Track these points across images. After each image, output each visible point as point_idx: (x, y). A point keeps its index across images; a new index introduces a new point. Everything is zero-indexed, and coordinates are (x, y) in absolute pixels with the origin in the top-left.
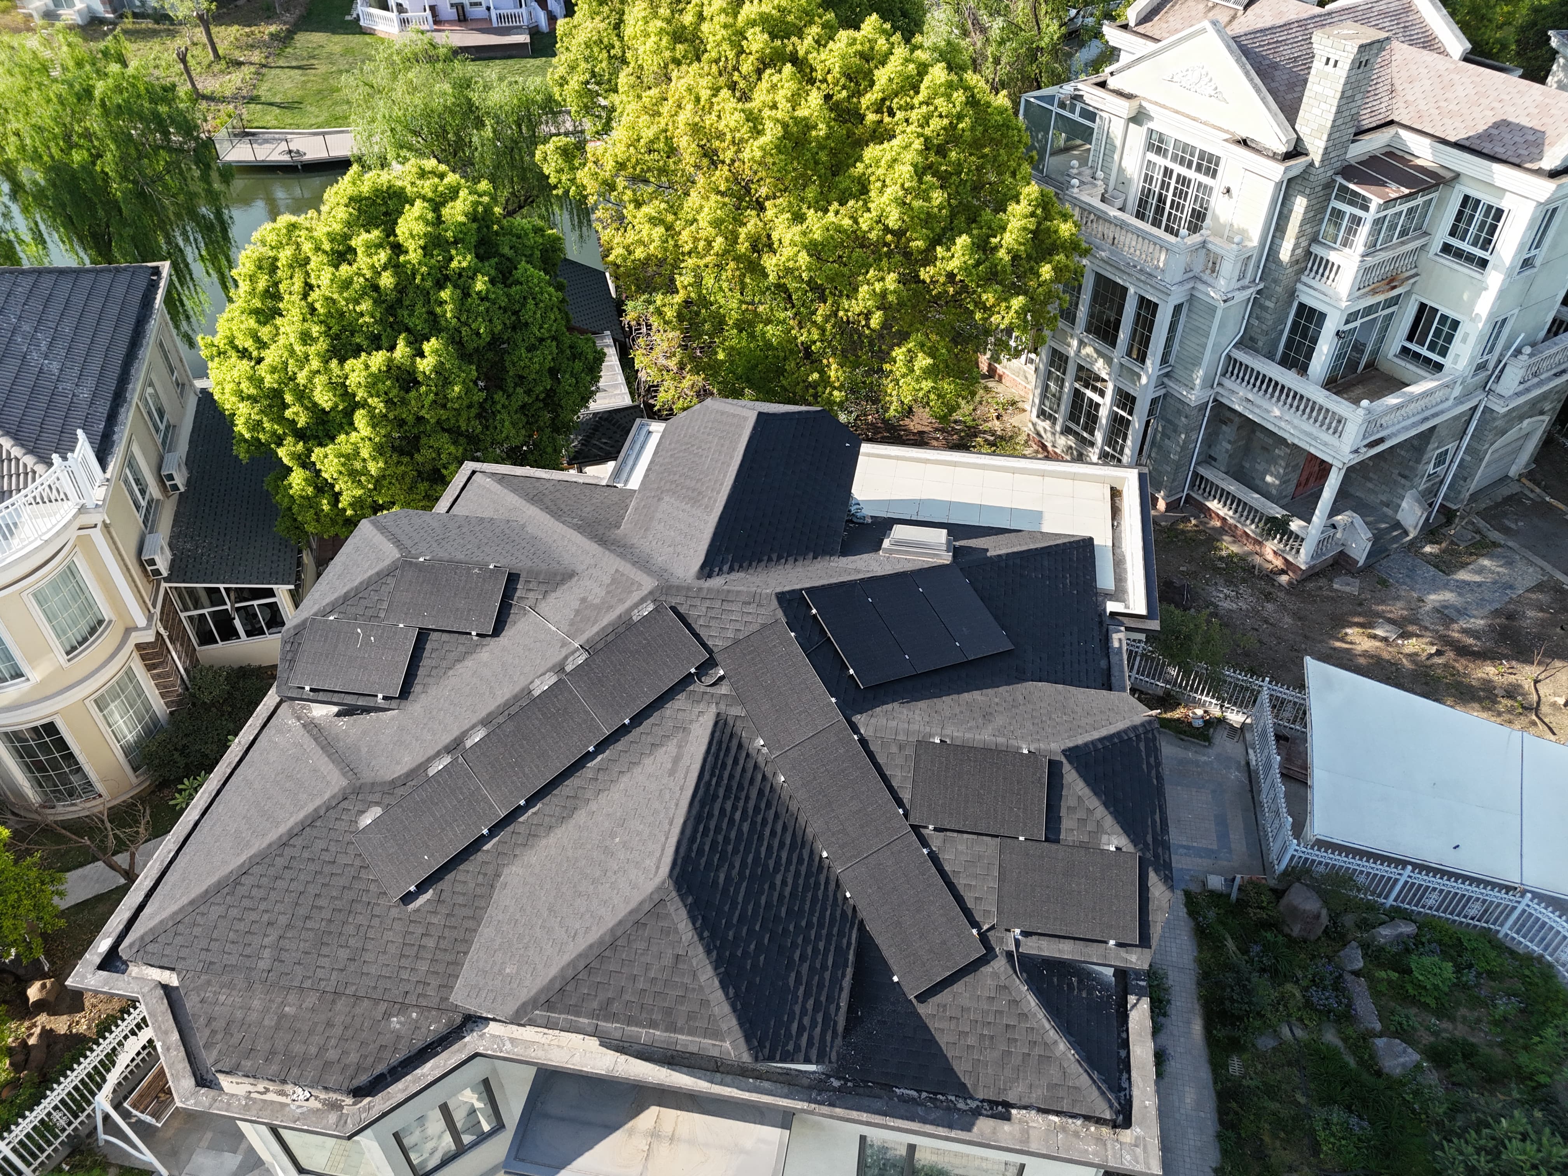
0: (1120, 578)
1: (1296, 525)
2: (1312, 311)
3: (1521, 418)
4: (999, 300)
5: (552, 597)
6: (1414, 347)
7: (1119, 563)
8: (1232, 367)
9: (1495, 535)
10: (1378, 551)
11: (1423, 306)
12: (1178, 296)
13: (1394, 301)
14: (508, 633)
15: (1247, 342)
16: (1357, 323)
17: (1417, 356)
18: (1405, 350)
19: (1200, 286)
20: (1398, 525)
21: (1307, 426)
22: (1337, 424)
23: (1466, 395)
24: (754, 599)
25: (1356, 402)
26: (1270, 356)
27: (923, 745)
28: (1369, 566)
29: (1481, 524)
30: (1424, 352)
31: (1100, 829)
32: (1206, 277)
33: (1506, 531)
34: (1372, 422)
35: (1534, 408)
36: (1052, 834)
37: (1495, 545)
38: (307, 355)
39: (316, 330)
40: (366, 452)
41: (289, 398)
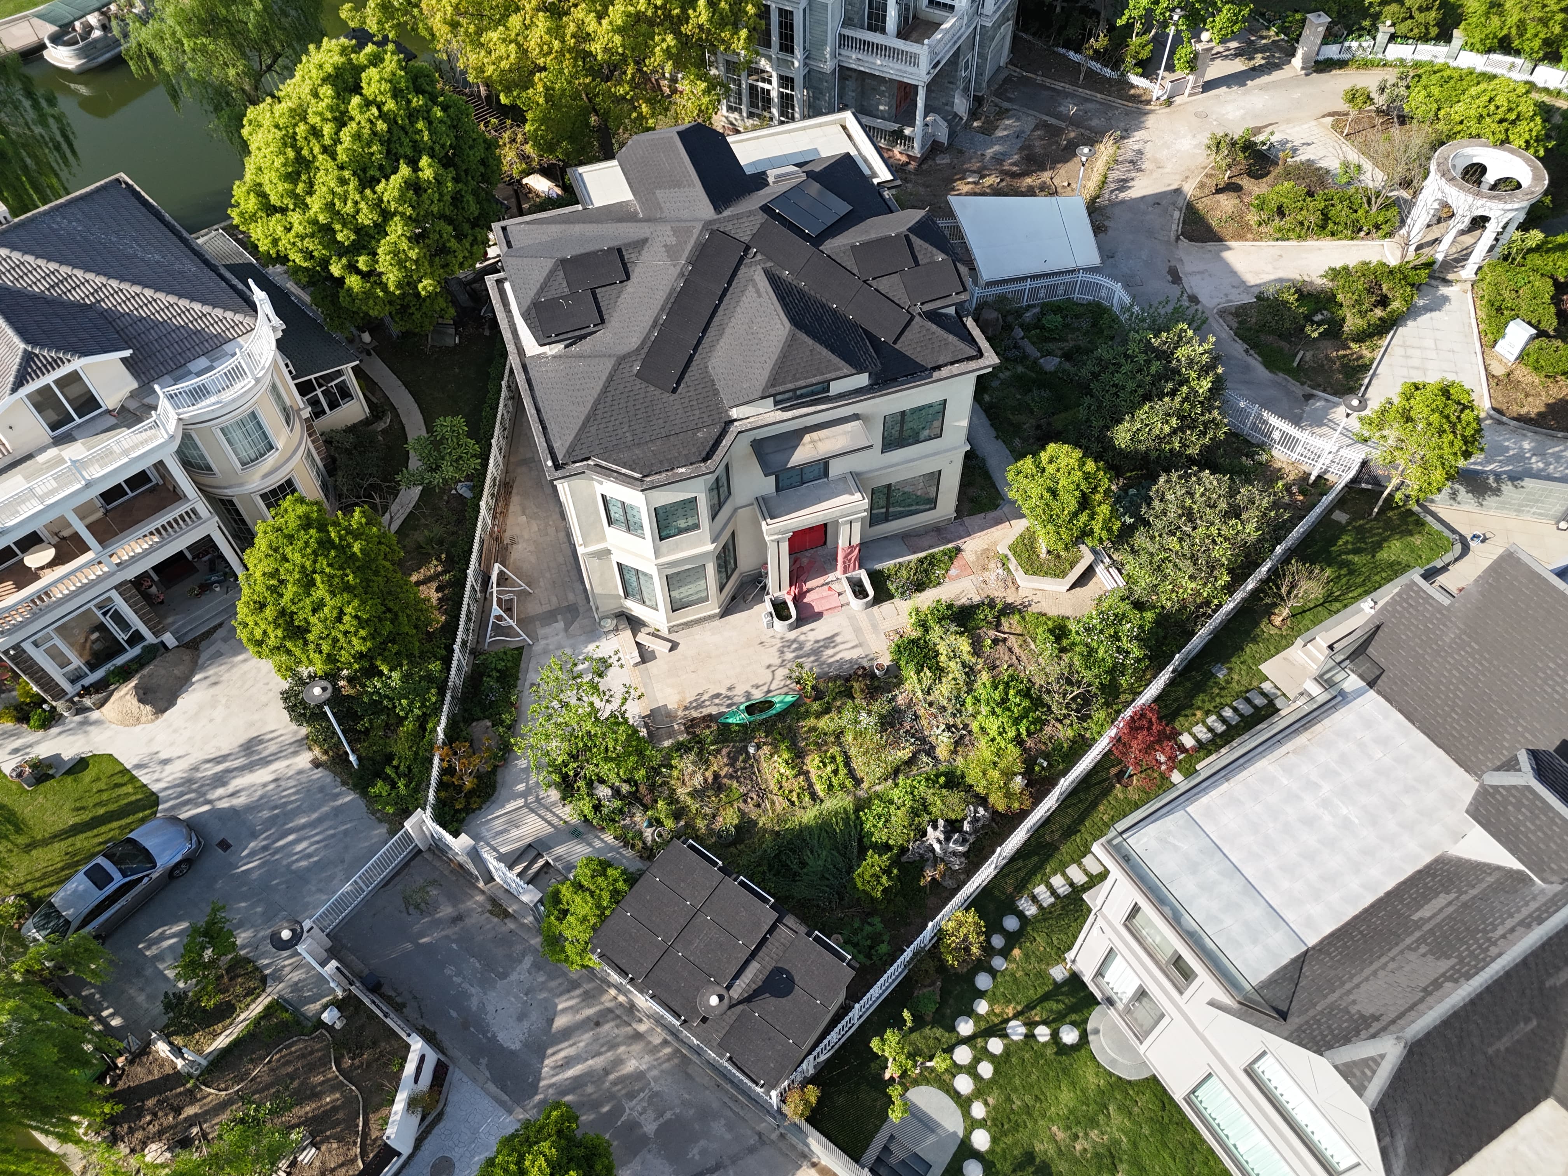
0: (871, 168)
1: (907, 131)
3: (1000, 27)
4: (732, 36)
5: (644, 253)
7: (866, 161)
8: (844, 41)
9: (1006, 105)
10: (952, 135)
14: (634, 277)
15: (848, 22)
17: (938, 3)
18: (931, 2)
20: (956, 115)
21: (898, 66)
22: (913, 60)
23: (970, 21)
24: (751, 213)
25: (919, 41)
26: (863, 27)
27: (853, 247)
28: (950, 144)
29: (997, 100)
31: (933, 255)
33: (1009, 100)
34: (933, 52)
35: (1004, 18)
36: (917, 263)
37: (1007, 110)
38: (346, 192)
39: (346, 174)
40: (404, 245)
41: (338, 227)
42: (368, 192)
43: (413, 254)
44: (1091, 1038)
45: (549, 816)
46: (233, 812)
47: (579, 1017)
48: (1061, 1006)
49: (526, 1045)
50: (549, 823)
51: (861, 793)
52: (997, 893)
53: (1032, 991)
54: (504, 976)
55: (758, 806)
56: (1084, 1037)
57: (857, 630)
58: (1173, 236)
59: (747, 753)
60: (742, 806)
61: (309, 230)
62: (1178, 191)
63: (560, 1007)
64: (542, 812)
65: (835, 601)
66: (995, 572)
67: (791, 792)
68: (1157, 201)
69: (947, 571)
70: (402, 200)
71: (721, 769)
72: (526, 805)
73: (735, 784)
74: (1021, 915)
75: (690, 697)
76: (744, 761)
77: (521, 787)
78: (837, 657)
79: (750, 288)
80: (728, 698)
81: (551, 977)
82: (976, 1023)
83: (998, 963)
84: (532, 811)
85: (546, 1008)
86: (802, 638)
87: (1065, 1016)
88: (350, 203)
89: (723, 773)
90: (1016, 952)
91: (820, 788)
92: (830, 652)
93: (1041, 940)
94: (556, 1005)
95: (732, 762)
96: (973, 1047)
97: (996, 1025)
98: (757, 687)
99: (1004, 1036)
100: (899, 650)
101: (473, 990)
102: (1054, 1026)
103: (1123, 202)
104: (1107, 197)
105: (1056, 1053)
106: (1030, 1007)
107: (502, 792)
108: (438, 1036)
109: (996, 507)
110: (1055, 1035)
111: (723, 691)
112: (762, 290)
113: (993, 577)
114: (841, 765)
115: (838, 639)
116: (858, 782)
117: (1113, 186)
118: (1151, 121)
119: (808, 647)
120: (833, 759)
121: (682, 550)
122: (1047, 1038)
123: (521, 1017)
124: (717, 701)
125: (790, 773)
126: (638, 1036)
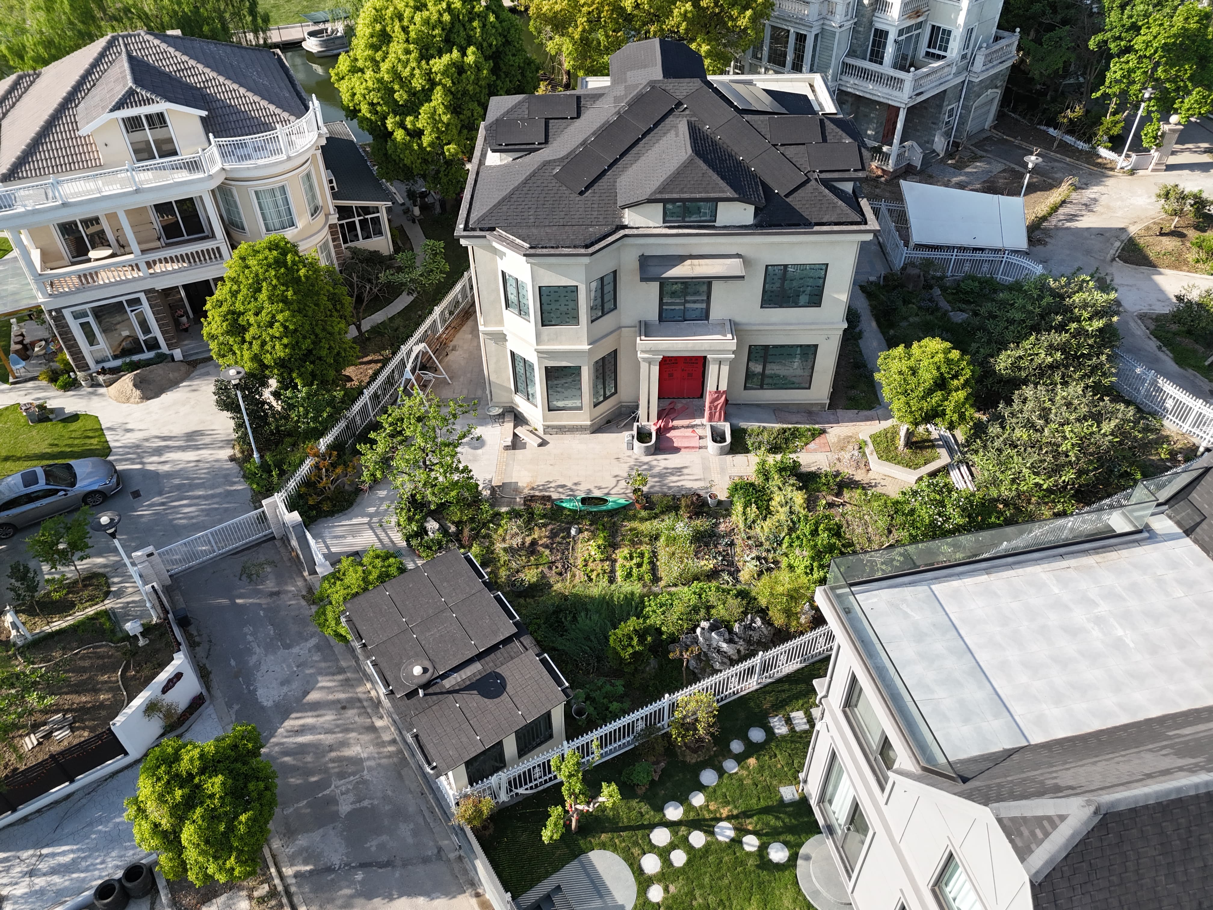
1: (885, 149)
2: (882, 31)
3: (988, 88)
5: (597, 102)
6: (931, 50)
8: (846, 68)
9: (981, 153)
10: (925, 161)
11: (933, 26)
12: (815, 30)
13: (919, 25)
14: (583, 117)
15: (852, 53)
16: (903, 37)
17: (933, 54)
18: (928, 53)
19: (827, 22)
20: (934, 151)
21: (886, 90)
22: (900, 85)
23: (959, 74)
24: (691, 81)
25: (908, 72)
26: (864, 58)
27: (771, 118)
28: (923, 170)
29: (974, 148)
30: (937, 52)
31: (841, 137)
32: (829, 17)
33: (986, 151)
34: (917, 82)
35: (994, 82)
36: (825, 140)
37: (981, 157)
38: (408, 60)
39: (412, 47)
40: (440, 111)
41: (396, 87)
42: (423, 62)
43: (445, 118)
44: (799, 862)
45: (383, 536)
46: (156, 475)
47: (331, 697)
48: (779, 824)
49: (277, 705)
50: (380, 540)
51: (655, 589)
52: (752, 704)
53: (754, 801)
54: (287, 647)
55: (560, 574)
56: (793, 858)
57: (706, 468)
58: (1109, 258)
59: (569, 533)
60: (546, 571)
61: (376, 86)
62: (1123, 230)
63: (320, 685)
64: (379, 531)
65: (696, 442)
66: (849, 454)
67: (592, 571)
68: (1101, 233)
69: (806, 444)
70: (445, 73)
71: (540, 538)
72: (369, 523)
73: (547, 552)
74: (769, 731)
75: (540, 481)
76: (563, 538)
77: (372, 510)
78: (679, 484)
79: (673, 132)
80: (572, 490)
81: (325, 660)
82: (686, 812)
83: (731, 766)
84: (372, 528)
85: (308, 682)
86: (655, 463)
87: (780, 833)
88: (408, 69)
89: (540, 542)
90: (752, 761)
91: (619, 574)
92: (675, 478)
93: (781, 759)
94: (317, 682)
95: (553, 535)
96: (675, 833)
97: (705, 820)
98: (600, 488)
99: (710, 831)
100: (735, 489)
101: (258, 650)
102: (765, 838)
103: (1068, 229)
104: (1054, 223)
105: (758, 866)
106: (747, 814)
107: (356, 509)
108: (212, 676)
109: (871, 408)
110: (763, 848)
111: (569, 484)
112: (681, 133)
113: (848, 456)
114: (646, 560)
115: (685, 471)
116: (656, 579)
117: (1062, 217)
118: (1110, 182)
119: (656, 470)
120: (642, 555)
121: (561, 344)
122: (754, 849)
123: (284, 682)
124: (561, 490)
125: (598, 556)
126: (373, 729)
